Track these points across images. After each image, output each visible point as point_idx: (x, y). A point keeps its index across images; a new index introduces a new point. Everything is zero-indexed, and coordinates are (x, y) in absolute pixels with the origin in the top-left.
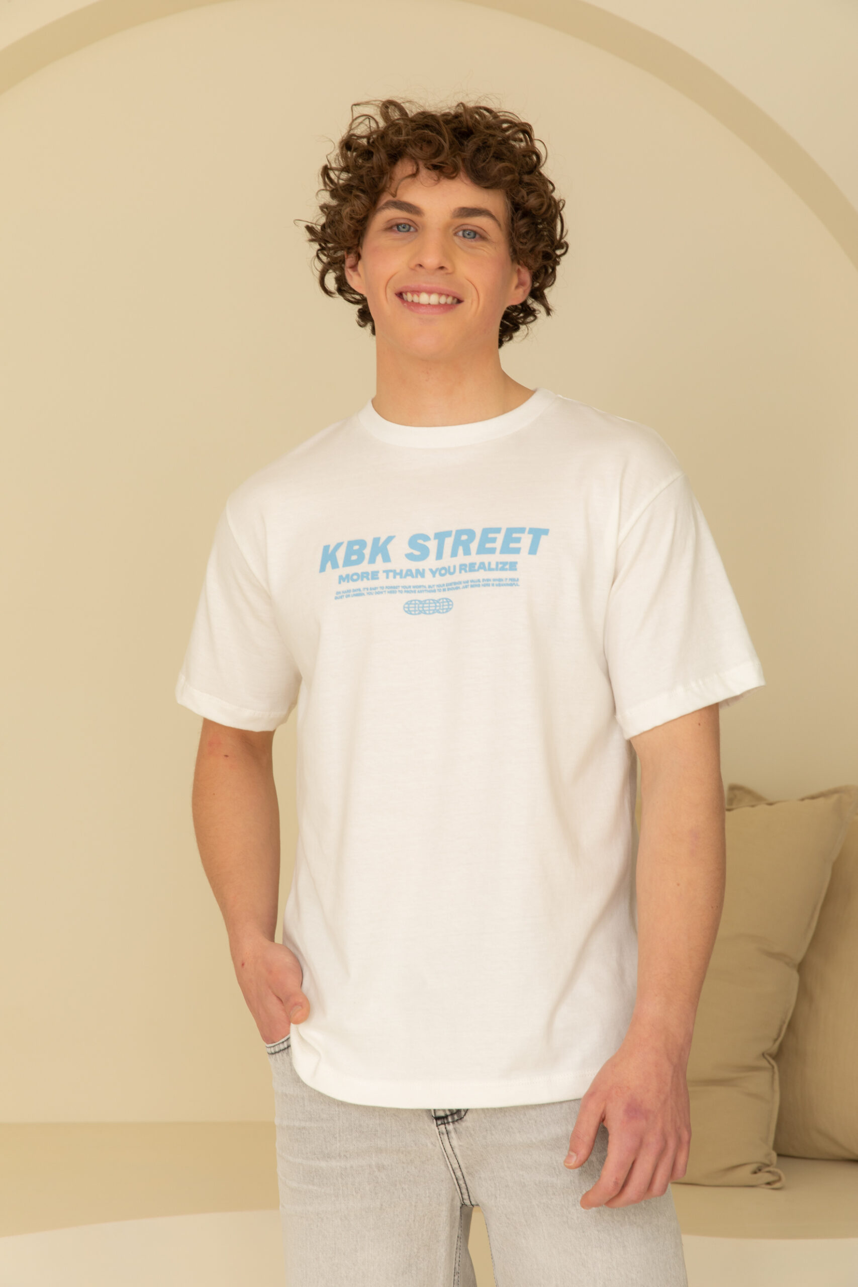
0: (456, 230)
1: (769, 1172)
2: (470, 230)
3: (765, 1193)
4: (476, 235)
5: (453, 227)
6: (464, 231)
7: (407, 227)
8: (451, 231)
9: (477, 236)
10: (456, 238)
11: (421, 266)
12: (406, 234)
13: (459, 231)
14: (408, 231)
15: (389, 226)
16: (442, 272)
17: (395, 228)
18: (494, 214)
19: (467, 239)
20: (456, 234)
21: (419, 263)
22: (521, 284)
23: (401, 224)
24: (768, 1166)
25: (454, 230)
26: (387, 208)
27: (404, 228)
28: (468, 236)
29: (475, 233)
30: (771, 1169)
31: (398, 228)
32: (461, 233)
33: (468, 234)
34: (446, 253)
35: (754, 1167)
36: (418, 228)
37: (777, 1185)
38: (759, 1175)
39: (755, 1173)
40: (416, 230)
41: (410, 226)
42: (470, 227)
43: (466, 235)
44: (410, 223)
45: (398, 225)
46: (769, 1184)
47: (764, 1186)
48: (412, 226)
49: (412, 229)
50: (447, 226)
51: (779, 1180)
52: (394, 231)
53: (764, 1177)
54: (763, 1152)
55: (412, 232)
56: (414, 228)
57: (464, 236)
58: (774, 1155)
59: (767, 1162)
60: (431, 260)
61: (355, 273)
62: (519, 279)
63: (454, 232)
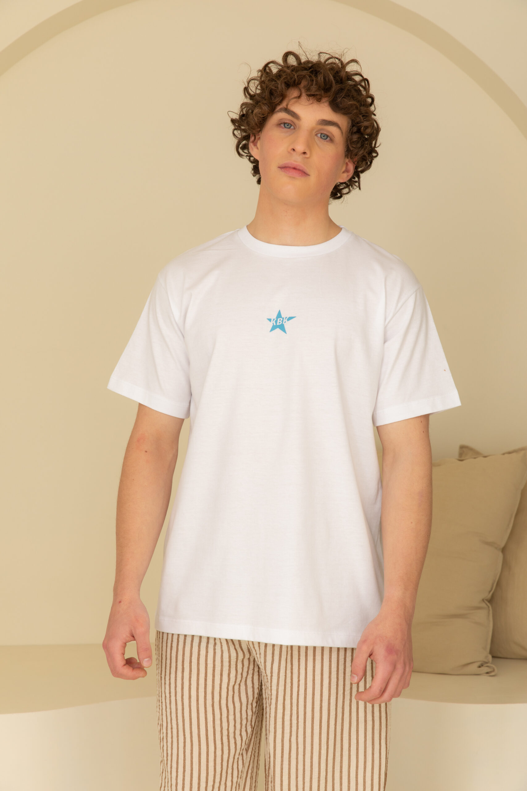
0: (317, 133)
1: (487, 666)
2: (324, 134)
3: (485, 679)
4: (327, 137)
5: (315, 131)
6: (322, 134)
7: (290, 125)
8: (314, 133)
9: (328, 139)
10: (316, 137)
11: (294, 150)
12: (289, 130)
13: (319, 134)
14: (290, 128)
15: (280, 123)
16: (304, 156)
17: (282, 125)
18: (341, 126)
19: (322, 139)
20: (316, 135)
21: (293, 148)
22: (347, 171)
23: (286, 123)
24: (487, 663)
25: (315, 132)
26: (281, 112)
27: (288, 125)
28: (323, 138)
29: (328, 136)
30: (488, 665)
31: (284, 125)
32: (319, 135)
33: (324, 136)
34: (309, 145)
35: (479, 664)
36: (296, 127)
37: (493, 674)
38: (482, 668)
39: (480, 667)
40: (294, 129)
41: (291, 125)
42: (325, 133)
43: (322, 137)
44: (292, 124)
45: (285, 123)
46: (487, 673)
47: (485, 674)
48: (293, 126)
49: (292, 127)
50: (312, 129)
51: (494, 671)
52: (282, 127)
53: (485, 669)
54: (484, 655)
55: (292, 129)
56: (294, 127)
57: (321, 137)
58: (490, 657)
59: (486, 661)
60: (300, 148)
61: (255, 147)
62: (346, 168)
63: (316, 133)
